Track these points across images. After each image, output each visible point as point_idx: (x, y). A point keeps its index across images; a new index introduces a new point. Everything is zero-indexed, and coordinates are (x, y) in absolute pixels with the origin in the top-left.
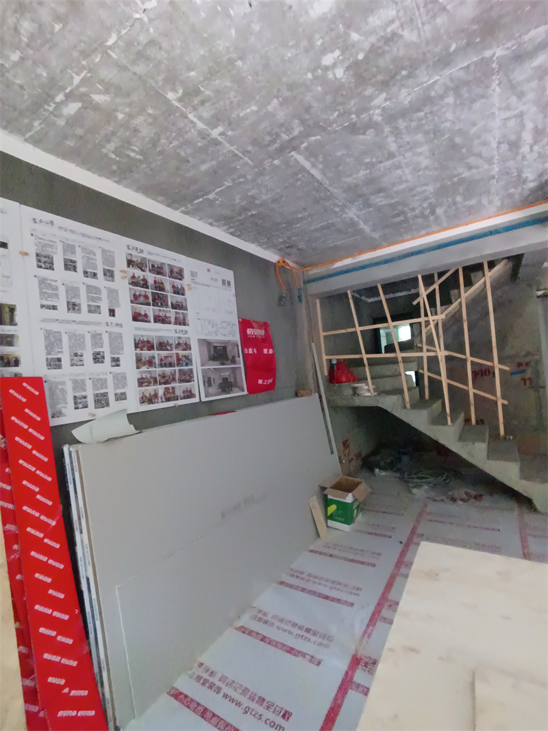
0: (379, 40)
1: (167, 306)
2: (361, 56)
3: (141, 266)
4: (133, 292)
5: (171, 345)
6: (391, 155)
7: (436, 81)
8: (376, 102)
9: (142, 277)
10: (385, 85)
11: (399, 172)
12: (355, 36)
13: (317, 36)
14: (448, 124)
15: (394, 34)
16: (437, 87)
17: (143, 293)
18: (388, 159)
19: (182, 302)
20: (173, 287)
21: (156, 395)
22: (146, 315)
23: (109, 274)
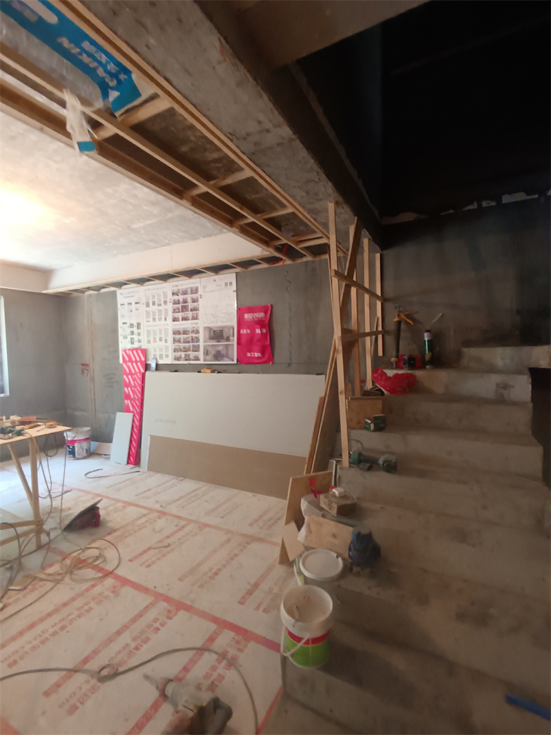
1: (188, 311)
3: (177, 294)
4: (174, 308)
5: (188, 332)
17: (177, 307)
19: (196, 307)
20: (192, 299)
21: (181, 357)
22: (178, 318)
23: (165, 302)
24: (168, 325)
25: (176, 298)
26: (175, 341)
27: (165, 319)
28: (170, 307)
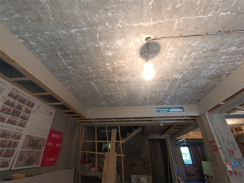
0: (120, 66)
1: (18, 117)
2: (115, 67)
3: (15, 98)
4: (3, 107)
6: (117, 91)
7: (131, 79)
8: (116, 78)
9: (12, 102)
10: (119, 75)
11: (119, 96)
12: (115, 63)
13: (106, 59)
14: (132, 89)
15: (124, 66)
16: (131, 80)
17: (9, 109)
18: (116, 92)
19: (27, 117)
20: (26, 109)
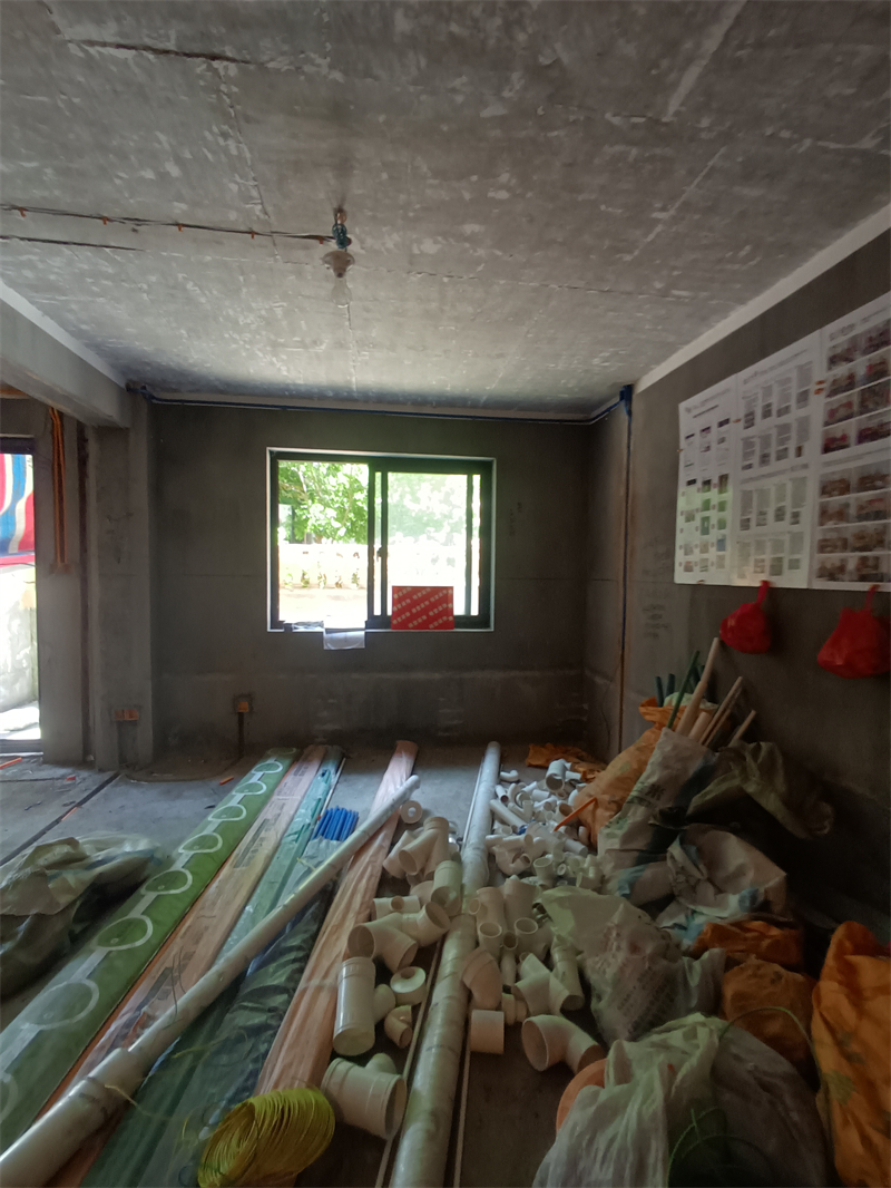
3: (848, 354)
5: (882, 478)
9: (846, 375)
21: (842, 569)
22: (844, 438)
23: (803, 398)
24: (805, 466)
25: (842, 370)
26: (825, 514)
27: (799, 452)
28: (818, 407)
